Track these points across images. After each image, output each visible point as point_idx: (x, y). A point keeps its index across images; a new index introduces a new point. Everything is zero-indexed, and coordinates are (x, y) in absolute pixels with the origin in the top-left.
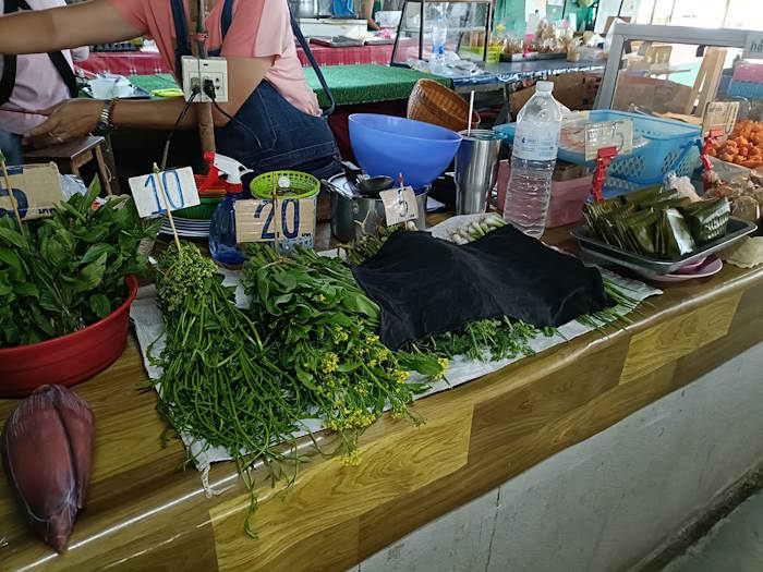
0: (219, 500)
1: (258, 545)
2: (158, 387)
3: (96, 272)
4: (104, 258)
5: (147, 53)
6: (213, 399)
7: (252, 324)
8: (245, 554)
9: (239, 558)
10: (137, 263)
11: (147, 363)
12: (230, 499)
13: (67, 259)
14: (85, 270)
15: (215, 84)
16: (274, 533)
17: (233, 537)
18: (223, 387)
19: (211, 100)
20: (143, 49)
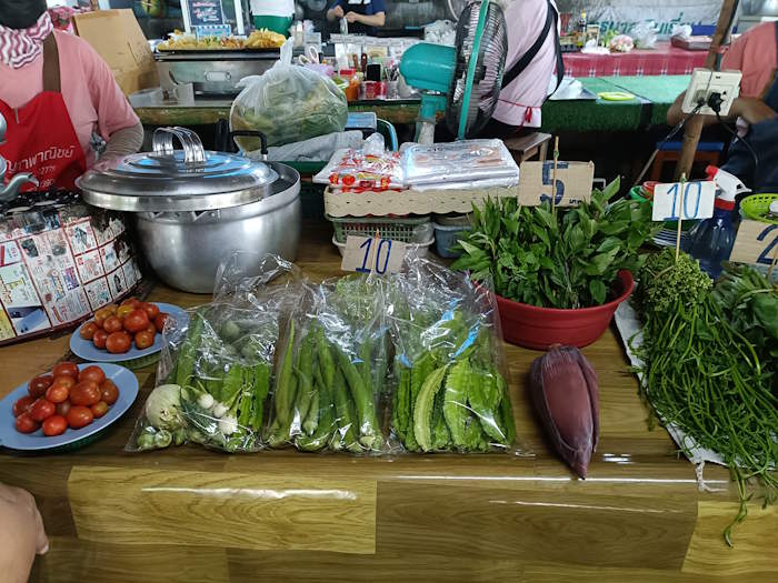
0: (708, 496)
1: (730, 555)
2: (640, 375)
3: (604, 262)
4: (615, 251)
5: (586, 54)
6: (704, 405)
7: (752, 346)
8: (712, 556)
9: (706, 557)
10: (637, 260)
11: (629, 352)
12: (720, 501)
13: (583, 245)
14: (597, 258)
15: (722, 97)
16: (746, 551)
17: (710, 536)
18: (715, 397)
19: (715, 113)
20: (584, 51)
